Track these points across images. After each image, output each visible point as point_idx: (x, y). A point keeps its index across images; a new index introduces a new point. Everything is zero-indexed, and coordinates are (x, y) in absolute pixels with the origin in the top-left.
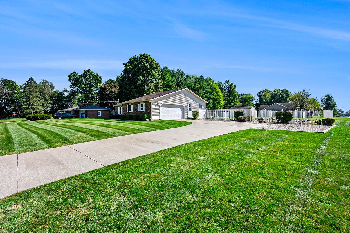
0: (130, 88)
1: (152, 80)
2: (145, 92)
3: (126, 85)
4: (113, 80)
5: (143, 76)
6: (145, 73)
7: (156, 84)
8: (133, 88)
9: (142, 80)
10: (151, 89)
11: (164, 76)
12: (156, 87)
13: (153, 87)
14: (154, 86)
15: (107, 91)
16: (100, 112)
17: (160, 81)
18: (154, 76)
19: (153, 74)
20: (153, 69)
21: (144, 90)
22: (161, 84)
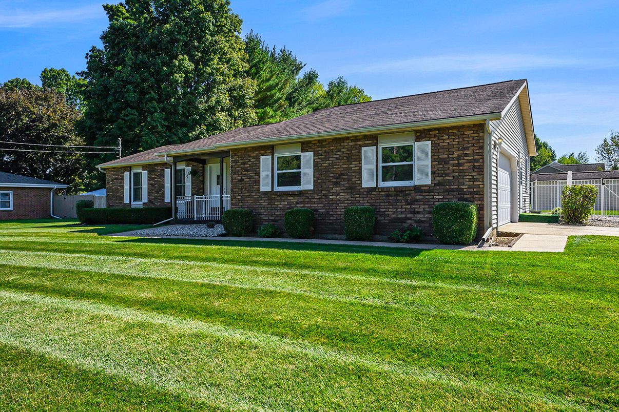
0: (140, 101)
1: (222, 74)
2: (202, 117)
3: (124, 87)
4: (29, 84)
5: (192, 58)
6: (197, 49)
7: (235, 90)
8: (151, 99)
9: (186, 72)
10: (220, 108)
11: (255, 65)
12: (238, 102)
13: (225, 99)
14: (230, 96)
15: (18, 115)
16: (11, 193)
17: (248, 80)
18: (230, 60)
19: (225, 54)
20: (226, 34)
21: (197, 108)
22: (250, 93)
